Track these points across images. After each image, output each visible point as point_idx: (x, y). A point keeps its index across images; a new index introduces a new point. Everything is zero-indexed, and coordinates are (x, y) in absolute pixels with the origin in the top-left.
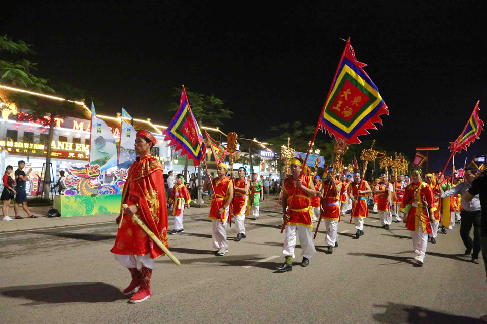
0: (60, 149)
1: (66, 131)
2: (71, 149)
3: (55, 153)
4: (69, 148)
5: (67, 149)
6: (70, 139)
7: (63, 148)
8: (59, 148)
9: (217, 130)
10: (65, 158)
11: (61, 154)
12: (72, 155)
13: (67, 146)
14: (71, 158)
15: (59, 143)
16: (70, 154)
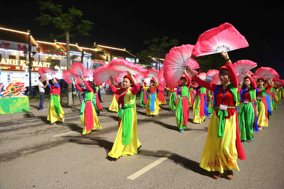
0: (9, 64)
1: (14, 52)
2: (17, 64)
3: (5, 67)
4: (15, 63)
5: (14, 64)
6: (18, 57)
7: (11, 64)
8: (7, 64)
9: (124, 50)
10: (12, 70)
11: (10, 68)
12: (18, 68)
13: (14, 62)
14: (17, 70)
15: (8, 60)
16: (16, 67)
